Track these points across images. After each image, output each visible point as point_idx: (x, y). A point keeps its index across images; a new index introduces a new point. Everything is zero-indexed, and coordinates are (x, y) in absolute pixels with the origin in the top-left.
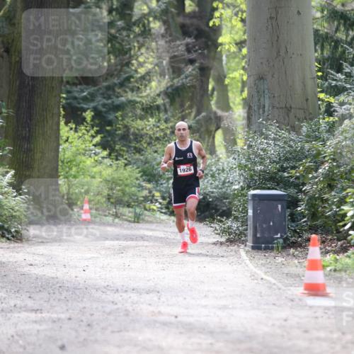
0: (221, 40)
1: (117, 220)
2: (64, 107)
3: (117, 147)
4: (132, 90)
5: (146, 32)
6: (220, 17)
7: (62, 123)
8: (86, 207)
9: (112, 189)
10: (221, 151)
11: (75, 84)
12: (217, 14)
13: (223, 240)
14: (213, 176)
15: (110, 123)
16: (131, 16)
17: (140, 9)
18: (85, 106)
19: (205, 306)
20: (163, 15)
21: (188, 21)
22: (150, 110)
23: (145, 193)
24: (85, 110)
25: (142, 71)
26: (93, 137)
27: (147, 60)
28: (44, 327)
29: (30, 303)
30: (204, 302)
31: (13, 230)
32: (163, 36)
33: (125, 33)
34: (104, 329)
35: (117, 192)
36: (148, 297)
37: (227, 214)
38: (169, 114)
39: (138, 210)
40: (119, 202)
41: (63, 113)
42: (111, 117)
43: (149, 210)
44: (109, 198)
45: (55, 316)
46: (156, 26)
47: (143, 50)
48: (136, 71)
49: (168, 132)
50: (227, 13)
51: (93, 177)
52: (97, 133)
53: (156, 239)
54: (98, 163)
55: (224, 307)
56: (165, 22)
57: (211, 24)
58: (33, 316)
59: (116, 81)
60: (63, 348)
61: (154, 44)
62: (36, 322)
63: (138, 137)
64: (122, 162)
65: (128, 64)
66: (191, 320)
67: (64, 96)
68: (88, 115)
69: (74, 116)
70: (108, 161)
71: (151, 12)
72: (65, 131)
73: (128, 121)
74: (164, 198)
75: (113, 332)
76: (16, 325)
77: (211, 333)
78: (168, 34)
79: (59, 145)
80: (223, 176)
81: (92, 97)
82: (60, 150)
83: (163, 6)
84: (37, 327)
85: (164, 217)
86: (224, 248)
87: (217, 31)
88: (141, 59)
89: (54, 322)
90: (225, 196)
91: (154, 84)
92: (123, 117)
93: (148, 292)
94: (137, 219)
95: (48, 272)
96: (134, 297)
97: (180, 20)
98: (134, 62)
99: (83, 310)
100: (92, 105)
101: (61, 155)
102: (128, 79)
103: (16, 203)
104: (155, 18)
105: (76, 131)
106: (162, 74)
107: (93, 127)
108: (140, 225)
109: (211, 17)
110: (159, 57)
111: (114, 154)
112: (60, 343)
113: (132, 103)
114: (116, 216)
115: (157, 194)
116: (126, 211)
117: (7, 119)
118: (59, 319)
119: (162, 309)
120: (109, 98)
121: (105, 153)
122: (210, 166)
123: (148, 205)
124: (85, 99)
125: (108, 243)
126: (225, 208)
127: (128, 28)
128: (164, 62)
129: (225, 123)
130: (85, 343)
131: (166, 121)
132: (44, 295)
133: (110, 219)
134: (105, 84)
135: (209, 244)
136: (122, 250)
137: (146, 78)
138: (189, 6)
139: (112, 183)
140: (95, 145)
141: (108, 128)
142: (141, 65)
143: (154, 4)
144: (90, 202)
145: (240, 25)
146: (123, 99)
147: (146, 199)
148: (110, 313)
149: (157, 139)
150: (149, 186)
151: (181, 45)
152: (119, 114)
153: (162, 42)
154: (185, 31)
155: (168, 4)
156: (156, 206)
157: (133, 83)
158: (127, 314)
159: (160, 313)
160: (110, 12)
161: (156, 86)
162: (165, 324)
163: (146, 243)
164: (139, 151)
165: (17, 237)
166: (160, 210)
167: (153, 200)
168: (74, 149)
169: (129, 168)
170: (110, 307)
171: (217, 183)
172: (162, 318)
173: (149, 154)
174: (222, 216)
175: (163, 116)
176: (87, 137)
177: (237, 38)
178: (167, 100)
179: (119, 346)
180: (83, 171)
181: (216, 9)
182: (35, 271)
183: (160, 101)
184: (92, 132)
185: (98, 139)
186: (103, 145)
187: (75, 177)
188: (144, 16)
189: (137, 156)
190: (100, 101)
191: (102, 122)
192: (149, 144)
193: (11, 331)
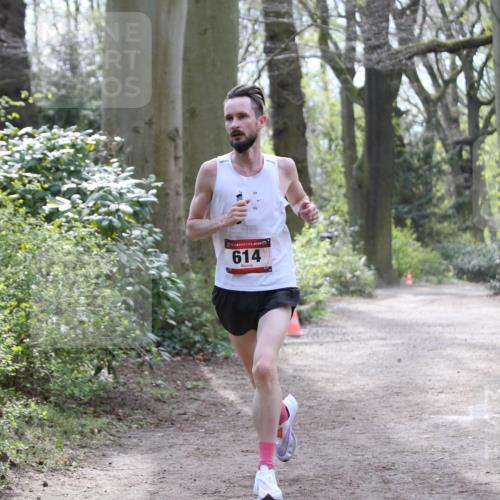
0: (483, 173)
1: (428, 284)
2: (395, 218)
3: (426, 240)
4: (436, 206)
5: (441, 172)
6: (484, 161)
7: (393, 227)
8: (409, 276)
9: (424, 265)
10: (488, 241)
11: (399, 204)
12: (481, 158)
13: (491, 292)
14: (484, 255)
15: (421, 226)
16: (430, 163)
17: (437, 158)
18: (405, 216)
19: (483, 334)
20: (450, 161)
21: (464, 164)
22: (444, 217)
23: (443, 267)
24: (405, 219)
25: (439, 194)
26: (412, 234)
27: (441, 188)
28: (387, 349)
29: (379, 335)
30: (482, 331)
31: (367, 292)
32: (451, 173)
33: (428, 173)
34: (423, 349)
35: (427, 267)
36: (448, 329)
37: (494, 277)
38: (456, 219)
39: (440, 277)
40: (429, 273)
41: (393, 220)
42: (422, 222)
43: (445, 276)
44: (422, 271)
45: (393, 342)
46: (446, 167)
47: (440, 183)
48: (435, 195)
49: (456, 230)
50: (486, 157)
51: (412, 258)
52: (414, 232)
53: (451, 294)
54: (415, 250)
55: (494, 334)
56: (452, 165)
57: (478, 163)
58: (381, 342)
59: (423, 200)
60: (399, 361)
61: (445, 178)
62: (383, 346)
63: (438, 233)
64: (429, 249)
65: (431, 190)
66: (474, 341)
67: (393, 211)
68: (409, 222)
69: (400, 223)
70: (421, 249)
71: (443, 160)
72: (395, 232)
73: (432, 225)
74: (455, 269)
75: (428, 351)
76: (371, 348)
77: (487, 349)
78: (454, 172)
79: (391, 241)
80: (490, 256)
81: (410, 212)
82: (393, 242)
83: (449, 155)
84: (383, 349)
85: (456, 281)
86: (492, 298)
87: (482, 168)
88: (438, 187)
89: (394, 345)
90: (490, 267)
91: (446, 202)
92: (430, 221)
93: (448, 325)
94: (440, 282)
95: (389, 316)
96: (440, 329)
97: (460, 163)
98: (434, 189)
99: (410, 339)
100: (411, 215)
101: (393, 247)
102: (431, 200)
103: (368, 275)
104: (446, 163)
105: (402, 231)
106: (451, 196)
107: (411, 228)
108: (442, 286)
109: (477, 159)
110: (450, 186)
111: (425, 245)
112: (398, 357)
113: (434, 214)
114: (427, 281)
115: (451, 268)
116: (434, 279)
117: (360, 226)
118: (397, 344)
119: (458, 336)
120: (420, 210)
121: (419, 244)
122: (481, 250)
123: (446, 274)
124: (406, 213)
125: (422, 297)
126: (491, 274)
127: (430, 169)
128: (452, 188)
129: (490, 224)
130: (412, 357)
131: (455, 223)
132: (387, 330)
133: (423, 283)
134: (417, 203)
135: (481, 296)
136: (433, 301)
137: (441, 199)
138: (465, 155)
139: (423, 262)
140: (414, 240)
141: (420, 229)
142: (438, 191)
143: (444, 155)
144: (412, 273)
145: (495, 165)
146: (428, 211)
147: (444, 271)
148: (426, 340)
149: (450, 235)
150: (445, 262)
151: (461, 179)
152: (426, 221)
153: (450, 177)
154: (463, 170)
155: (453, 155)
156: (451, 274)
157: (435, 201)
158: (436, 339)
159: (456, 338)
160: (419, 160)
161: (448, 203)
162: (459, 345)
163: (444, 297)
164: (439, 242)
165: (370, 296)
166: (453, 276)
167: (449, 271)
168: (400, 243)
169: (434, 252)
170: (426, 336)
171: (486, 259)
172: (456, 341)
173: (445, 244)
174: (490, 277)
175: (453, 220)
176: (408, 235)
177: (494, 173)
178: (455, 211)
179: (432, 359)
180: (406, 255)
181: (480, 155)
182: (381, 316)
183: (450, 212)
184: (411, 232)
185: (414, 236)
186: (418, 239)
187: (402, 258)
188: (438, 163)
189: (438, 245)
190: (415, 213)
191: (417, 226)
192: (445, 237)
193: (369, 351)
